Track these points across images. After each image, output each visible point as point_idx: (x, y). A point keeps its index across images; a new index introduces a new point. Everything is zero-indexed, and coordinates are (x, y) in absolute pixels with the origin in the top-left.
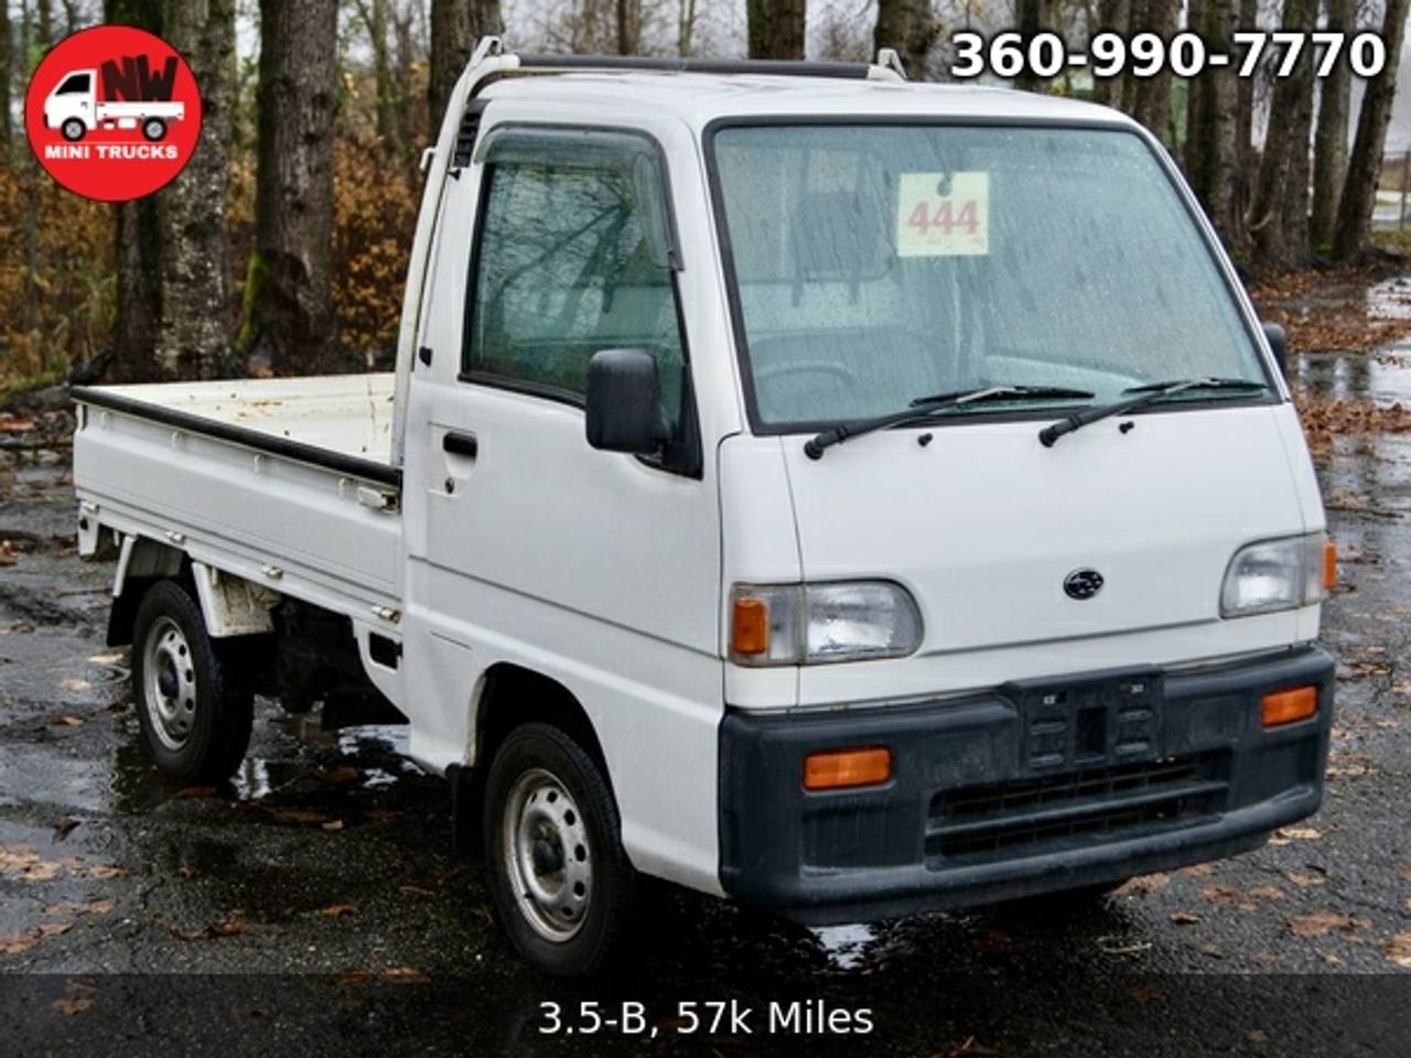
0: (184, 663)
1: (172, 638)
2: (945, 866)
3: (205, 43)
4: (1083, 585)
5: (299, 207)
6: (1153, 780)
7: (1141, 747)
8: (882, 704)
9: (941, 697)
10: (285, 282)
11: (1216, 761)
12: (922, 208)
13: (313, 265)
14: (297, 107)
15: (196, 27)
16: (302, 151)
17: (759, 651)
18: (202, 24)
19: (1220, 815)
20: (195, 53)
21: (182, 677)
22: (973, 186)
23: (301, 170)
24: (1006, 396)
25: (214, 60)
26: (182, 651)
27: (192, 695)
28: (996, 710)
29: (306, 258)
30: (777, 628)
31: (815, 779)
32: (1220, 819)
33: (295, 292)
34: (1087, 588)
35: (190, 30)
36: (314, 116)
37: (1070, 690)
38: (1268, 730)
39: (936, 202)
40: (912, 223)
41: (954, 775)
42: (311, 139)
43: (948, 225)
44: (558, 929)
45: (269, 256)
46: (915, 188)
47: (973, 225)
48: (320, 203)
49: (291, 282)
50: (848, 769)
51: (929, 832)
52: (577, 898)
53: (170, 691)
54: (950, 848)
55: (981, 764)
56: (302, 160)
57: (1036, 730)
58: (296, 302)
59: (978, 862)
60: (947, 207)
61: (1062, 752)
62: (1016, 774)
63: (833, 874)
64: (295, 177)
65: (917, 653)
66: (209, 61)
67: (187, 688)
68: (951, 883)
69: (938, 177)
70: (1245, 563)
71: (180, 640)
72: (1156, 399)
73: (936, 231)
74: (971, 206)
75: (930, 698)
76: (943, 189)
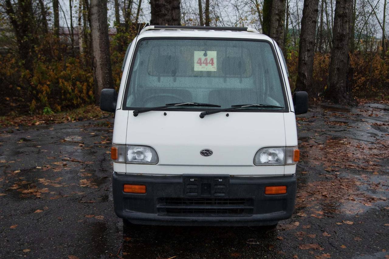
2: (167, 215)
3: (277, 31)
4: (206, 153)
5: (305, 64)
6: (230, 203)
7: (223, 195)
8: (151, 175)
9: (167, 175)
10: (302, 78)
11: (250, 201)
12: (200, 59)
13: (308, 75)
14: (306, 44)
15: (275, 28)
16: (306, 53)
17: (116, 159)
18: (276, 27)
19: (252, 215)
20: (275, 33)
22: (213, 54)
23: (306, 57)
24: (191, 105)
25: (279, 34)
28: (181, 181)
29: (306, 74)
31: (126, 190)
32: (252, 216)
33: (303, 80)
34: (207, 154)
36: (309, 46)
39: (203, 58)
40: (198, 63)
41: (164, 194)
42: (308, 51)
43: (206, 64)
45: (299, 73)
46: (198, 55)
47: (212, 64)
48: (310, 63)
49: (303, 79)
50: (137, 188)
51: (157, 207)
54: (169, 211)
55: (171, 193)
56: (306, 55)
57: (188, 187)
58: (304, 82)
59: (173, 216)
60: (206, 59)
61: (197, 192)
63: (133, 212)
64: (305, 58)
65: (157, 164)
68: (169, 220)
69: (203, 52)
73: (203, 65)
74: (212, 60)
75: (164, 175)
76: (205, 55)
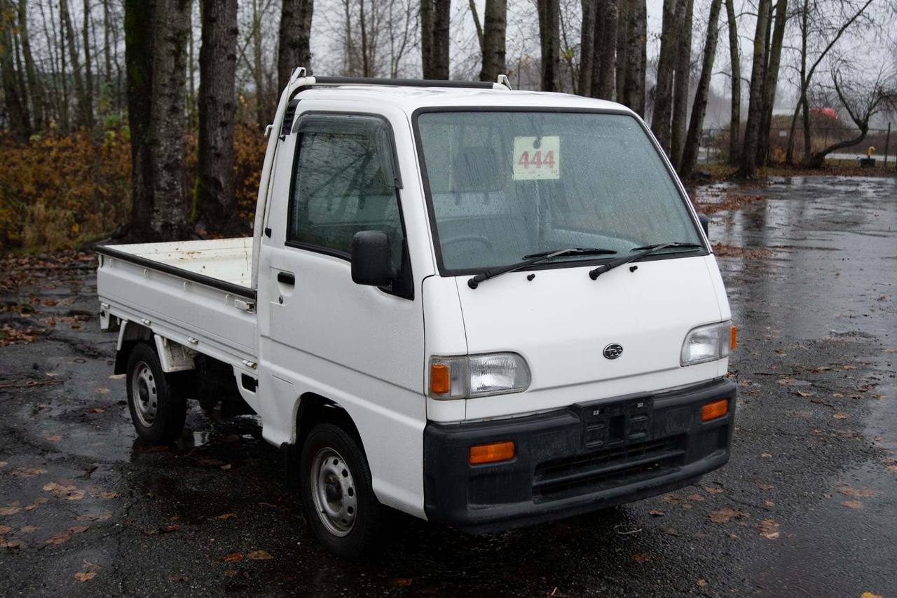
0: (151, 384)
1: (145, 372)
2: (544, 500)
3: (173, 80)
4: (613, 352)
5: (218, 156)
6: (647, 451)
7: (642, 434)
8: (510, 417)
9: (540, 413)
10: (212, 190)
11: (679, 440)
12: (526, 155)
13: (225, 182)
14: (217, 110)
15: (168, 73)
16: (219, 130)
17: (446, 392)
18: (171, 71)
19: (681, 467)
20: (168, 84)
21: (150, 391)
22: (551, 143)
23: (219, 139)
24: (573, 254)
25: (177, 88)
26: (150, 378)
27: (156, 401)
28: (568, 419)
29: (222, 179)
30: (455, 379)
31: (475, 459)
32: (680, 469)
33: (216, 195)
34: (615, 353)
35: (166, 74)
36: (224, 114)
37: (607, 407)
38: (704, 423)
39: (532, 152)
40: (520, 163)
41: (548, 454)
42: (224, 124)
43: (539, 164)
44: (340, 529)
45: (205, 178)
46: (522, 144)
47: (551, 163)
48: (228, 154)
49: (214, 190)
50: (492, 452)
51: (534, 484)
52: (349, 515)
53: (145, 398)
54: (546, 492)
55: (559, 448)
56: (219, 134)
57: (589, 429)
58: (217, 200)
59: (559, 498)
60: (538, 154)
61: (602, 439)
62: (579, 452)
63: (485, 508)
64: (216, 142)
65: (529, 390)
66: (175, 88)
67: (153, 397)
68: (546, 510)
69: (533, 139)
70: (694, 337)
71: (149, 373)
72: (649, 253)
73: (532, 167)
74: (550, 154)
75: (535, 413)
76: (537, 145)
